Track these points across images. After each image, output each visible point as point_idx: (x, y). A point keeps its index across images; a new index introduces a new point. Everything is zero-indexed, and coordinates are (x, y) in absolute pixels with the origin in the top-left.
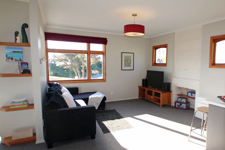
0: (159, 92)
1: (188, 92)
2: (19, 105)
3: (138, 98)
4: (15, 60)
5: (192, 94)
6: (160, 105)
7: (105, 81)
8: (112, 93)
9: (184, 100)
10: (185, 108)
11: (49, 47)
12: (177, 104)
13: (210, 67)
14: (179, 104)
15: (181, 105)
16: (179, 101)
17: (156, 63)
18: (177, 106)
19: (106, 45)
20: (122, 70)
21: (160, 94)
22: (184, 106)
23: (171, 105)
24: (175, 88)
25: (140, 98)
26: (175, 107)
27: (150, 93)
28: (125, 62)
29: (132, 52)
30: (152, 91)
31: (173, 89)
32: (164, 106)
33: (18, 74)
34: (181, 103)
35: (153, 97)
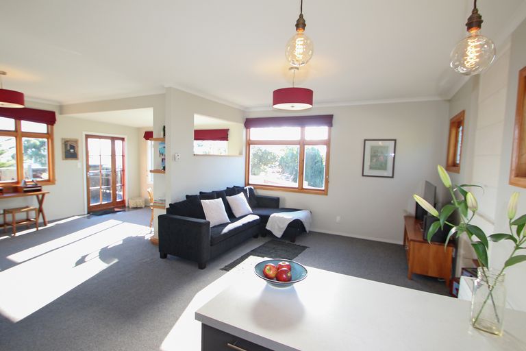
7: (327, 195)
8: (338, 219)
11: (252, 138)
18: (454, 292)
19: (332, 128)
20: (363, 176)
28: (371, 159)
29: (392, 138)
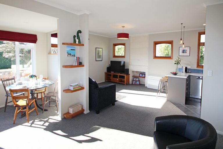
0: (124, 75)
1: (140, 74)
2: (77, 87)
3: (104, 81)
4: (71, 56)
5: (142, 75)
6: (124, 84)
9: (137, 79)
10: (138, 84)
12: (134, 82)
13: (154, 58)
14: (135, 82)
15: (136, 82)
16: (134, 80)
17: (116, 55)
18: (134, 84)
20: (96, 61)
21: (125, 76)
22: (138, 83)
23: (130, 83)
24: (131, 72)
25: (106, 81)
26: (132, 84)
27: (115, 76)
28: (98, 55)
29: (101, 48)
30: (118, 75)
31: (130, 72)
32: (127, 84)
33: (76, 66)
34: (136, 81)
35: (119, 79)
